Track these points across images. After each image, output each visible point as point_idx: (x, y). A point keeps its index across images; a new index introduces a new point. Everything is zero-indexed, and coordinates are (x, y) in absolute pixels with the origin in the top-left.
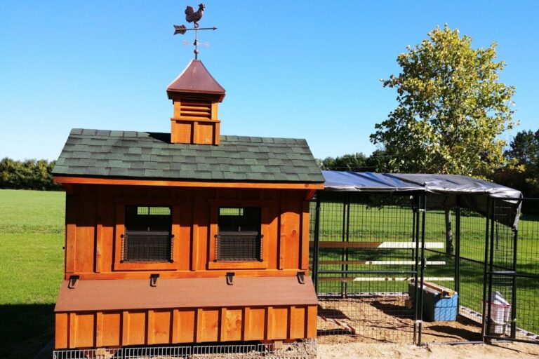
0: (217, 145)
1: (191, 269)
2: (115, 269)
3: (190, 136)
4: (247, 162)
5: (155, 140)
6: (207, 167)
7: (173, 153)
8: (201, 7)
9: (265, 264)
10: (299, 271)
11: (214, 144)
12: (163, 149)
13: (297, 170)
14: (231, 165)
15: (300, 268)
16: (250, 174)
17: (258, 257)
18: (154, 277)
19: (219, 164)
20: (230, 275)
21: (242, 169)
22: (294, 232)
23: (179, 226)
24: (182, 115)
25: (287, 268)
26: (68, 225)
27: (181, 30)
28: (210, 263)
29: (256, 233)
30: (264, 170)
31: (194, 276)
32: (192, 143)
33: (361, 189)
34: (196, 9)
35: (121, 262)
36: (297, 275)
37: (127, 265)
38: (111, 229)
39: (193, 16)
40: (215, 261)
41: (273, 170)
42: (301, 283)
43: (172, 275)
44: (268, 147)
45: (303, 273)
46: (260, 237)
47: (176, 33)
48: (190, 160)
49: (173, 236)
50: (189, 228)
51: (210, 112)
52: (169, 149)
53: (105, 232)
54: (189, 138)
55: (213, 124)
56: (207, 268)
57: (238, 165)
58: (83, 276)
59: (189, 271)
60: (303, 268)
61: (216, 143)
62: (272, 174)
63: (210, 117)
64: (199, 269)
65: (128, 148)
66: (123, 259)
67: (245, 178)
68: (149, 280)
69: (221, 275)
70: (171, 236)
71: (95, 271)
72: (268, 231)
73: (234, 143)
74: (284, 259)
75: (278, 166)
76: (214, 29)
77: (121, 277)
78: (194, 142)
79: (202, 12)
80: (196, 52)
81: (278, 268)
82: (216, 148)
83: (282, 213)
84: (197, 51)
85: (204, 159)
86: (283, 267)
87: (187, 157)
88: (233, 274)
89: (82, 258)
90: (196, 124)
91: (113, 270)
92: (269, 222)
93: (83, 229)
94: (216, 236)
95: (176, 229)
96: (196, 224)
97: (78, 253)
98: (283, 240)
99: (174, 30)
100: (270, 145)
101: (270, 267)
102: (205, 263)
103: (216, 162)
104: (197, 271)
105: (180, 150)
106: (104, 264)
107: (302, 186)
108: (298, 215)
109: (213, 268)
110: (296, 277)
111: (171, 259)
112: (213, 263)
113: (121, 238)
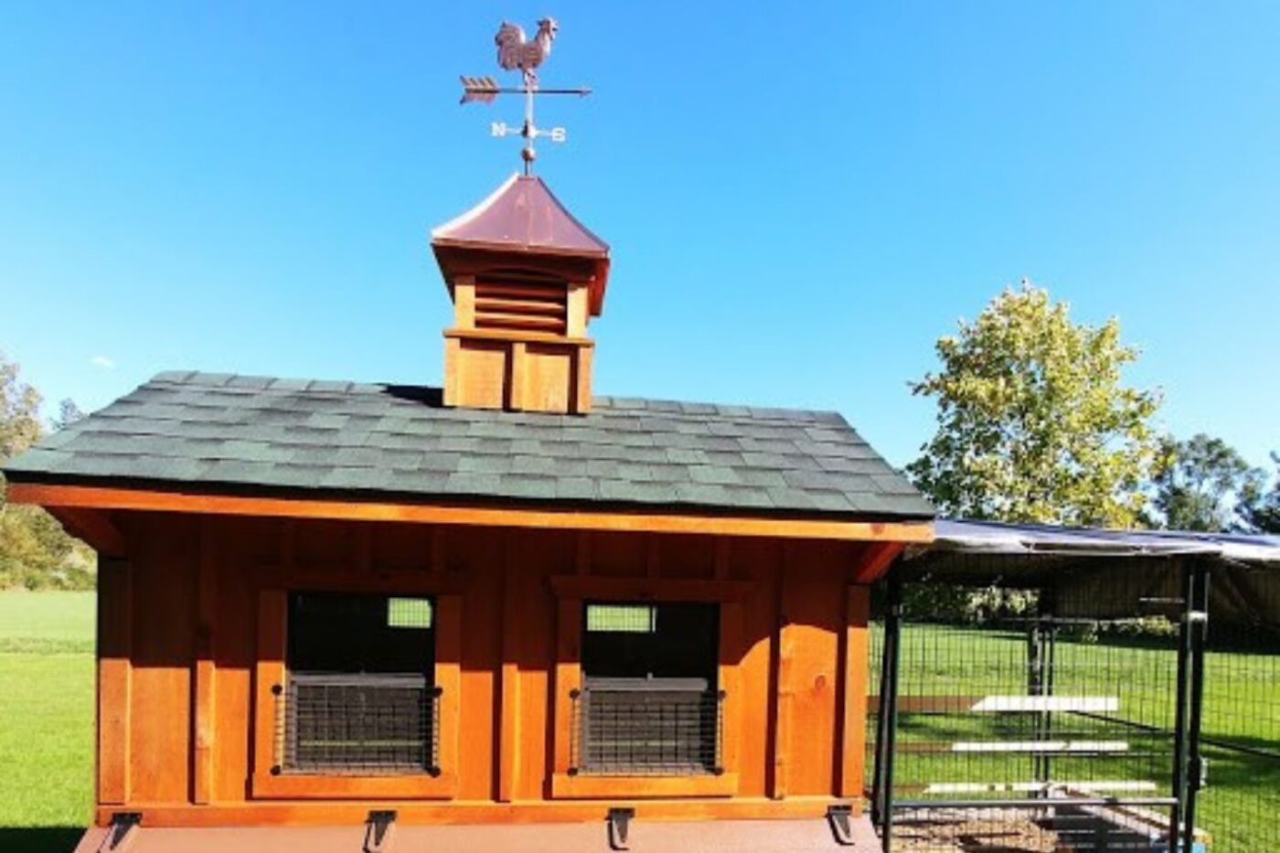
0: (583, 415)
1: (496, 796)
2: (256, 792)
3: (500, 387)
4: (672, 456)
5: (399, 400)
6: (548, 466)
7: (444, 430)
8: (545, 28)
9: (729, 781)
10: (834, 801)
11: (572, 410)
12: (413, 420)
13: (837, 482)
14: (628, 462)
15: (837, 791)
16: (687, 487)
17: (707, 759)
18: (380, 820)
19: (583, 460)
20: (620, 817)
21: (657, 474)
22: (820, 680)
23: (457, 666)
24: (479, 323)
25: (794, 793)
26: (105, 662)
27: (481, 91)
28: (556, 778)
29: (703, 685)
30: (733, 478)
31: (509, 818)
32: (507, 408)
33: (1037, 546)
35: (276, 771)
36: (829, 816)
37: (295, 779)
38: (242, 673)
39: (519, 53)
40: (572, 772)
41: (764, 479)
42: (842, 843)
43: (437, 815)
44: (736, 423)
45: (848, 808)
46: (714, 696)
47: (465, 99)
48: (491, 448)
49: (439, 691)
50: (489, 675)
51: (563, 315)
52: (434, 420)
53: (223, 683)
54: (500, 394)
55: (572, 350)
56: (547, 794)
57: (649, 464)
58: (154, 813)
59: (491, 803)
60: (845, 790)
61: (580, 409)
62: (759, 489)
63: (562, 330)
64: (521, 796)
65: (308, 414)
66: (280, 762)
67: (670, 497)
68: (365, 828)
69: (592, 817)
70: (432, 692)
71: (192, 798)
72: (739, 677)
73: (633, 413)
74: (787, 768)
75: (779, 470)
76: (580, 92)
77: (274, 819)
78: (514, 405)
79: (548, 44)
80: (524, 157)
81: (770, 792)
82: (578, 421)
83: (786, 623)
84: (532, 152)
85: (537, 444)
86: (785, 791)
87: (485, 439)
88: (629, 813)
89: (152, 758)
90: (519, 350)
91: (249, 796)
93: (154, 676)
94: (574, 694)
95: (447, 674)
96: (510, 662)
97: (138, 741)
98: (784, 707)
99: (462, 91)
100: (740, 421)
101: (745, 790)
102: (542, 777)
103: (576, 455)
104: (516, 802)
105: (467, 422)
106: (222, 775)
107: (861, 531)
108: (833, 636)
109: (565, 794)
110: (826, 821)
111: (434, 763)
112: (566, 777)
113: (273, 697)
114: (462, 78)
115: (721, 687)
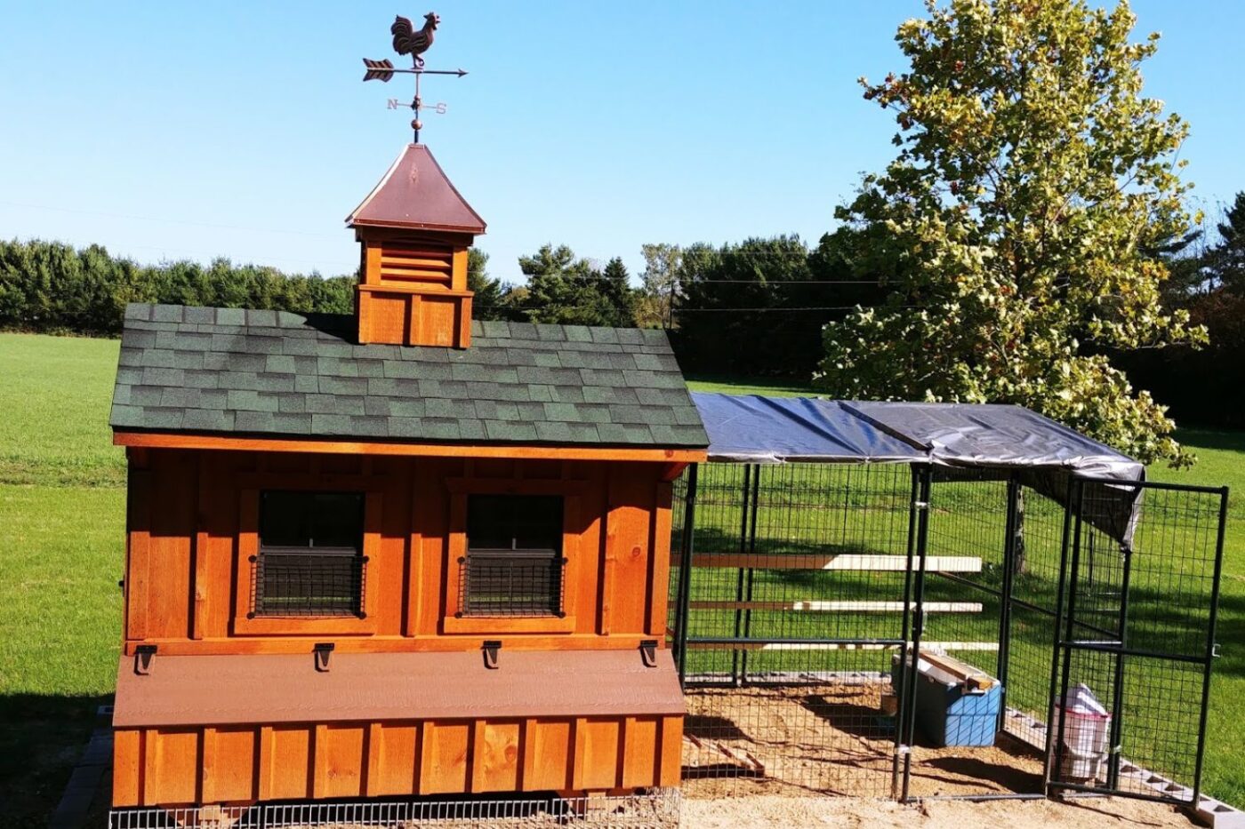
0: (464, 349)
1: (404, 632)
2: (237, 631)
3: (401, 327)
4: (536, 393)
5: (322, 335)
6: (447, 409)
7: (368, 371)
8: (431, 22)
9: (569, 622)
10: (646, 637)
11: (456, 345)
12: (342, 360)
13: (648, 416)
14: (501, 401)
15: (647, 630)
16: (543, 426)
17: (554, 605)
18: (323, 650)
19: (471, 401)
20: (491, 647)
21: (526, 414)
22: (637, 550)
23: (379, 535)
24: (385, 277)
25: (615, 631)
26: (133, 533)
27: (379, 71)
28: (447, 620)
29: (551, 554)
30: (575, 416)
31: (411, 649)
32: (406, 343)
34: (417, 26)
35: (250, 616)
36: (641, 648)
37: (264, 623)
38: (228, 542)
39: (410, 40)
40: (458, 615)
41: (595, 415)
42: (648, 665)
43: (363, 646)
44: (580, 352)
45: (654, 643)
46: (559, 561)
47: (367, 78)
48: (407, 390)
49: (367, 559)
50: (401, 542)
51: (449, 271)
52: (355, 360)
53: (214, 549)
54: (401, 332)
55: (456, 301)
56: (440, 631)
57: (516, 403)
58: (166, 647)
59: (401, 638)
60: (653, 629)
61: (462, 345)
62: (592, 425)
63: (448, 283)
64: (421, 634)
65: (262, 356)
66: (253, 610)
67: (532, 435)
68: (313, 656)
69: (472, 646)
70: (360, 560)
71: (191, 635)
72: (578, 548)
73: (502, 343)
74: (611, 613)
75: (606, 405)
76: (461, 74)
77: (249, 650)
78: (412, 342)
79: (434, 33)
80: (415, 126)
81: (598, 631)
82: (461, 356)
83: (611, 509)
84: (419, 123)
85: (437, 385)
86: (609, 630)
87: (400, 380)
88: (497, 644)
89: (163, 606)
90: (416, 300)
91: (231, 633)
92: (580, 528)
93: (165, 542)
94: (461, 560)
95: (373, 543)
96: (417, 532)
97: (153, 596)
98: (610, 570)
99: (364, 70)
100: (583, 348)
101: (580, 629)
102: (436, 618)
103: (465, 396)
104: (418, 637)
105: (381, 361)
106: (211, 620)
107: (658, 455)
108: (647, 514)
109: (453, 631)
110: (638, 652)
111: (362, 609)
112: (454, 618)
113: (249, 563)
114: (365, 60)
115: (564, 555)
